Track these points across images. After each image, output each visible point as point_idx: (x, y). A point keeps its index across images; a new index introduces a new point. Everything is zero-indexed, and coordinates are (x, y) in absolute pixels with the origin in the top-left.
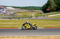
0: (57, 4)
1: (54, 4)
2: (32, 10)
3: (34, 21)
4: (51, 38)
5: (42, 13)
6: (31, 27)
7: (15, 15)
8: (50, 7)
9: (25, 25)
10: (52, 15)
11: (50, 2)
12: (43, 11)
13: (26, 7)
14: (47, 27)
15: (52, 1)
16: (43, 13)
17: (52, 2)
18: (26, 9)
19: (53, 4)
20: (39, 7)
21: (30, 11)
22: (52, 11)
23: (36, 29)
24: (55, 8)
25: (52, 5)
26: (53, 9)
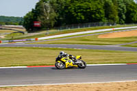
0: (58, 11)
1: (50, 12)
3: (6, 51)
4: (43, 89)
5: (23, 33)
6: (75, 64)
8: (42, 17)
10: (46, 37)
11: (42, 7)
12: (26, 28)
14: (35, 65)
15: (47, 4)
16: (26, 33)
17: (46, 7)
19: (48, 11)
20: (17, 18)
22: (46, 27)
24: (53, 20)
26: (49, 22)
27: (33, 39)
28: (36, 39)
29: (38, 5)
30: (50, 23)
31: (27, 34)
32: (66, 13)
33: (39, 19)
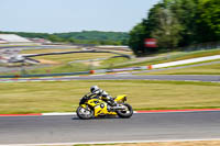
0: (184, 21)
1: (173, 23)
2: (92, 44)
5: (127, 57)
6: (112, 110)
7: (31, 65)
8: (159, 32)
9: (89, 102)
11: (158, 16)
13: (71, 34)
15: (167, 11)
16: (133, 57)
17: (164, 16)
18: (71, 41)
19: (169, 22)
21: (84, 49)
23: (128, 117)
24: (176, 36)
25: (164, 27)
26: (169, 39)
27: (145, 67)
28: (150, 68)
29: (152, 12)
30: (172, 41)
31: (135, 60)
32: (198, 24)
33: (153, 34)
